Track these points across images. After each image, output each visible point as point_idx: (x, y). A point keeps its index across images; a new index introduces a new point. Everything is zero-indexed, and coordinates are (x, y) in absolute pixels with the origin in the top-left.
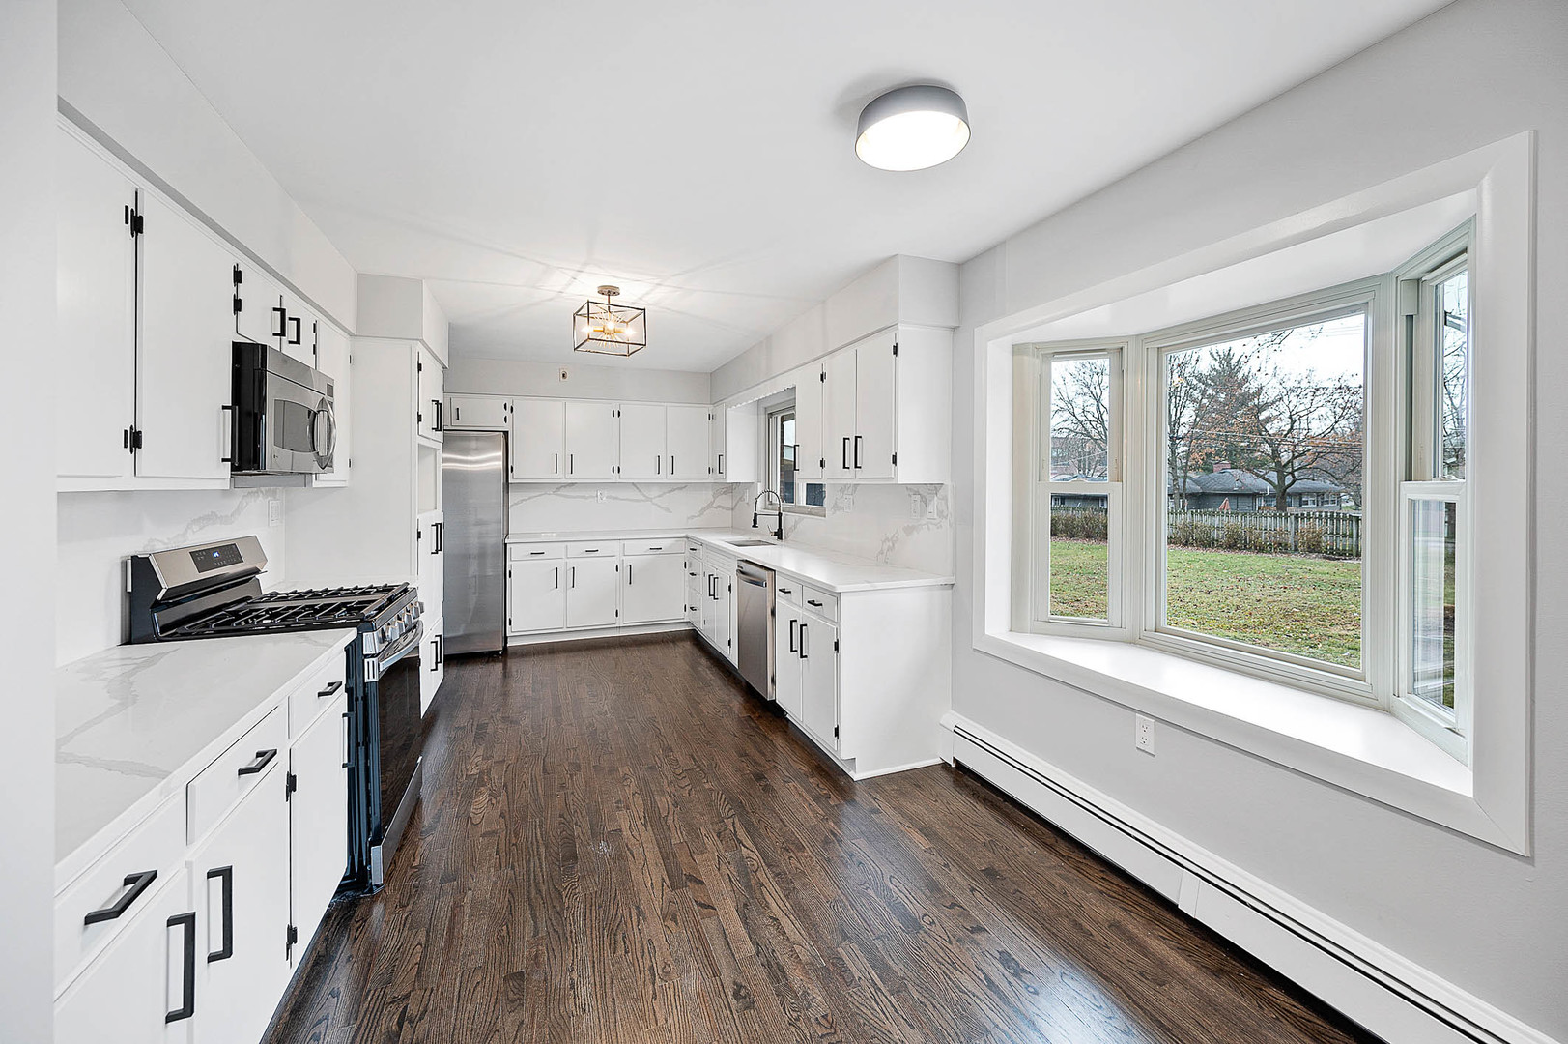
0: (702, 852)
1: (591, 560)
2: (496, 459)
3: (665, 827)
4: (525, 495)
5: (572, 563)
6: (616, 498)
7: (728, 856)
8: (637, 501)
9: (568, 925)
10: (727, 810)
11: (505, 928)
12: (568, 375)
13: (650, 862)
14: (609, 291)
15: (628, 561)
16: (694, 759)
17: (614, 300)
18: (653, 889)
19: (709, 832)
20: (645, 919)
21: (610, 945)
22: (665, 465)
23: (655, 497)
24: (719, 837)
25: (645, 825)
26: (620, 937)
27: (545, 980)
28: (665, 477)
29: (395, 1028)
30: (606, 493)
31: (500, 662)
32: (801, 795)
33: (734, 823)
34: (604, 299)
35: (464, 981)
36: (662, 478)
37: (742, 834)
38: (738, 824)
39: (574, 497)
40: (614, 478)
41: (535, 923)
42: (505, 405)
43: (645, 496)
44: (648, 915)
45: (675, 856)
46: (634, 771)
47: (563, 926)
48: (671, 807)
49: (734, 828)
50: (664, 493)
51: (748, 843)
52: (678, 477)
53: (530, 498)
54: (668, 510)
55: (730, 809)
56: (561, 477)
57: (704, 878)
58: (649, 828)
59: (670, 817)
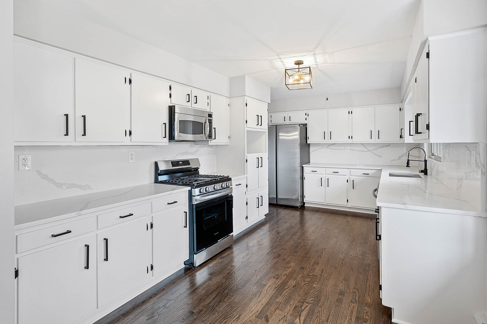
0: (281, 310)
1: (335, 176)
2: (296, 135)
3: (281, 293)
4: (316, 148)
5: (328, 176)
6: (354, 150)
7: (289, 318)
8: (366, 151)
9: (218, 307)
10: (311, 299)
11: (205, 297)
12: (329, 99)
13: (262, 302)
14: (298, 63)
15: (352, 178)
16: (322, 272)
17: (301, 66)
18: (251, 312)
19: (293, 304)
20: (237, 321)
21: (220, 322)
22: (375, 135)
23: (373, 150)
24: (294, 308)
25: (275, 288)
26: (225, 321)
27: (195, 319)
28: (375, 140)
29: (161, 306)
30: (349, 148)
31: (298, 211)
32: (352, 312)
33: (307, 306)
34: (297, 66)
35: (183, 305)
36: (373, 141)
37: (304, 314)
38: (307, 308)
39: (334, 149)
40: (350, 141)
41: (212, 300)
42: (306, 114)
43: (368, 149)
44: (239, 320)
45: (271, 306)
46: (295, 266)
47: (217, 306)
48: (292, 286)
49: (305, 308)
50: (378, 148)
51: (302, 318)
52: (383, 140)
53: (318, 149)
54: (380, 156)
55: (312, 300)
56: (328, 141)
57: (270, 321)
58: (275, 290)
59: (287, 290)
